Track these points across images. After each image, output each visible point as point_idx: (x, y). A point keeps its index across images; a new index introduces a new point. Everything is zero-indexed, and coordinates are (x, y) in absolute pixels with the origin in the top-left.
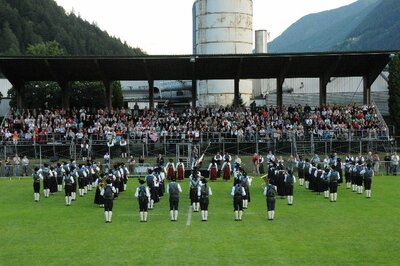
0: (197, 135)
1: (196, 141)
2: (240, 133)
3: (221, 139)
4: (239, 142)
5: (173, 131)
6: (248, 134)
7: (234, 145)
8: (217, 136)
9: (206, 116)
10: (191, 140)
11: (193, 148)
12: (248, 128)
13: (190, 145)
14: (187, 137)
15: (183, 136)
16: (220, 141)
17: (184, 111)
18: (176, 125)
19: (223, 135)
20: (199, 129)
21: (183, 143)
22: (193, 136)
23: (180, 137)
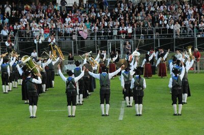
0: (130, 31)
1: (128, 37)
2: (177, 27)
3: (155, 35)
4: (175, 37)
5: (104, 27)
6: (185, 28)
7: (169, 41)
8: (151, 32)
9: (140, 10)
10: (123, 36)
11: (125, 44)
12: (186, 22)
13: (122, 42)
14: (119, 33)
15: (115, 33)
16: (154, 37)
17: (116, 6)
18: (107, 21)
19: (157, 31)
20: (132, 25)
21: (115, 39)
22: (126, 32)
23: (111, 34)
